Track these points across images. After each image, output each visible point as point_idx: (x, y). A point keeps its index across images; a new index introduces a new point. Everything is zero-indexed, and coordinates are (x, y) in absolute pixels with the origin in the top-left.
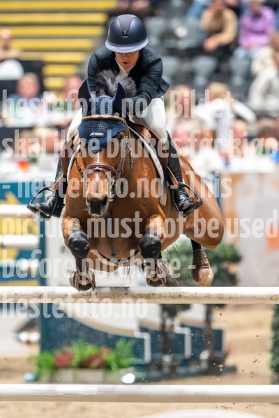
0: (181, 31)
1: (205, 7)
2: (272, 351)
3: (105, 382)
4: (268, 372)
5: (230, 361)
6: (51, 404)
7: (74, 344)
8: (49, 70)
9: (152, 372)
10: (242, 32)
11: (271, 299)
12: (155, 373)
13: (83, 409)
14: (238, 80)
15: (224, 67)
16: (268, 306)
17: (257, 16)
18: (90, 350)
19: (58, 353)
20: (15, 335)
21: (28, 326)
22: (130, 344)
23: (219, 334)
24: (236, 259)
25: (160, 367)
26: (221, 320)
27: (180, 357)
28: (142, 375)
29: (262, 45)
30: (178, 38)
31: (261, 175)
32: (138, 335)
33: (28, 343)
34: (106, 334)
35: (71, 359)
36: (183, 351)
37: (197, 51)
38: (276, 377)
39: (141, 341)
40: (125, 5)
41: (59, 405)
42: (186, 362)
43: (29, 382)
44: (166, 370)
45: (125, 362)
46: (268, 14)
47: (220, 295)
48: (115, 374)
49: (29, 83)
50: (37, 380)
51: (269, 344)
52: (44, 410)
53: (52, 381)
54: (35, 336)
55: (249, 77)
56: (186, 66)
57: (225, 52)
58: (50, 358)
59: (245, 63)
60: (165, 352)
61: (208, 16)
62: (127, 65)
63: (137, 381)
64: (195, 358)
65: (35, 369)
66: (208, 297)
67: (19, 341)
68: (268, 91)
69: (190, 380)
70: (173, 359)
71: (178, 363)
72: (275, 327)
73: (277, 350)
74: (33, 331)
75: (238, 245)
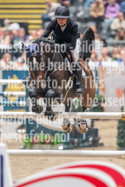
2: (118, 137)
3: (52, 149)
4: (116, 145)
5: (101, 141)
9: (69, 145)
12: (71, 146)
14: (105, 31)
20: (16, 130)
21: (21, 127)
23: (97, 130)
25: (73, 143)
26: (97, 125)
27: (81, 139)
28: (66, 146)
33: (22, 133)
34: (52, 130)
36: (82, 137)
38: (119, 147)
43: (21, 149)
44: (76, 144)
48: (56, 146)
50: (25, 148)
52: (28, 160)
53: (31, 148)
54: (24, 131)
60: (75, 138)
63: (64, 149)
64: (87, 140)
65: (24, 144)
67: (18, 133)
69: (85, 148)
70: (78, 140)
71: (80, 142)
72: (119, 128)
73: (120, 137)
74: (24, 129)
75: (104, 96)
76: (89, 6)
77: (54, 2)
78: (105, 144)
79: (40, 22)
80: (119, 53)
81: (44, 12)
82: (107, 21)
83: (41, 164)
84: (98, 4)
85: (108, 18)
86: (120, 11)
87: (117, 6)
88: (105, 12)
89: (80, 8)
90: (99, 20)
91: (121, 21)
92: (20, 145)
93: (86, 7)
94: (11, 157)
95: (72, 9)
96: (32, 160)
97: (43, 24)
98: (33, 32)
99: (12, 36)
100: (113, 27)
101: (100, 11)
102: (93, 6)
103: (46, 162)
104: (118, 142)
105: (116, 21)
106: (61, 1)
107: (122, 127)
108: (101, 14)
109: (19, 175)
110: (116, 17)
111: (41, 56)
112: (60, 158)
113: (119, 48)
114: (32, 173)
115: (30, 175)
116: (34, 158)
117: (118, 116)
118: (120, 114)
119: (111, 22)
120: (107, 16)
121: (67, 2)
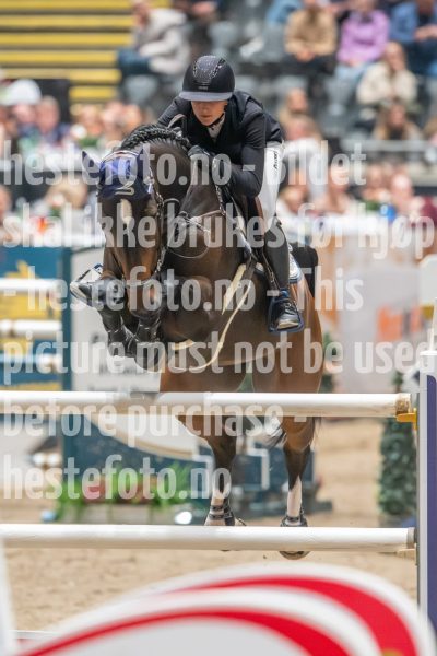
2: (382, 482)
3: (151, 522)
4: (376, 510)
5: (323, 495)
20: (27, 457)
21: (46, 446)
27: (254, 489)
28: (201, 513)
31: (368, 239)
32: (197, 458)
33: (45, 467)
34: (153, 457)
36: (259, 482)
38: (386, 517)
42: (262, 496)
43: (46, 521)
44: (236, 506)
48: (166, 511)
50: (57, 519)
51: (377, 473)
52: (68, 561)
53: (78, 520)
54: (54, 458)
56: (265, 89)
60: (235, 482)
63: (195, 521)
64: (275, 490)
65: (55, 503)
67: (33, 464)
69: (268, 520)
70: (245, 492)
71: (251, 497)
72: (386, 449)
73: (388, 480)
74: (54, 451)
75: (334, 336)
76: (282, 21)
77: (160, 6)
78: (339, 506)
79: (112, 75)
80: (387, 184)
81: (127, 40)
82: (343, 73)
83: (116, 575)
84: (313, 13)
85: (348, 65)
86: (392, 38)
87: (381, 20)
88: (338, 41)
89: (251, 28)
90: (318, 71)
91: (392, 73)
92: (42, 507)
93: (272, 24)
94: (12, 550)
95: (223, 31)
96: (84, 559)
97: (120, 85)
98: (88, 112)
99: (11, 126)
100: (366, 94)
101: (320, 38)
102: (297, 19)
103: (132, 567)
104: (384, 498)
105: (378, 71)
106: (184, 5)
107: (396, 446)
108: (324, 48)
109: (39, 613)
110: (376, 60)
111: (148, 197)
112: (181, 553)
113: (388, 168)
114: (83, 605)
115: (75, 612)
116: (91, 553)
117: (385, 407)
118: (391, 398)
119: (360, 78)
120: (344, 55)
121: (205, 8)
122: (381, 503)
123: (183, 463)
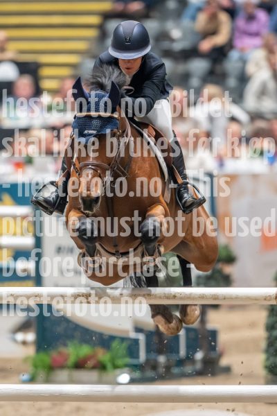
0: (176, 33)
1: (199, 9)
2: (267, 351)
3: (100, 382)
4: (262, 372)
5: (224, 362)
6: (46, 404)
7: (69, 344)
8: (45, 72)
9: (146, 372)
10: (237, 34)
11: (265, 299)
12: (150, 373)
13: (78, 409)
14: (232, 82)
15: (218, 68)
16: (262, 307)
17: (251, 18)
18: (85, 350)
19: (54, 354)
20: (10, 335)
21: (24, 327)
22: (125, 345)
23: (213, 334)
24: (230, 260)
25: (154, 367)
26: (215, 320)
27: (174, 357)
28: (137, 374)
29: (256, 47)
30: (172, 40)
31: (255, 177)
32: (133, 335)
33: (24, 343)
34: (101, 335)
35: (66, 360)
36: (178, 352)
37: (191, 53)
38: (270, 377)
39: (136, 341)
40: (119, 7)
41: (54, 405)
42: (181, 363)
43: (24, 382)
44: (162, 370)
45: (120, 362)
46: (262, 16)
47: (215, 295)
48: (110, 374)
49: (25, 84)
50: (32, 380)
51: (263, 344)
52: (40, 410)
53: (48, 381)
54: (30, 337)
55: (244, 79)
56: (181, 68)
57: (219, 54)
58: (46, 358)
59: (239, 65)
60: (160, 352)
61: (202, 19)
62: (130, 71)
63: (132, 381)
64: (189, 359)
65: (31, 369)
66: (202, 297)
67: (15, 341)
68: (263, 92)
69: (184, 380)
70: (168, 360)
71: (173, 363)
72: (270, 328)
73: (272, 350)
74: (29, 331)
75: (232, 246)
76: (194, 18)
78: (236, 369)
89: (170, 25)
92: (21, 372)
95: (150, 27)
104: (269, 363)
107: (276, 325)
112: (122, 404)
122: (266, 367)
123: (123, 339)
